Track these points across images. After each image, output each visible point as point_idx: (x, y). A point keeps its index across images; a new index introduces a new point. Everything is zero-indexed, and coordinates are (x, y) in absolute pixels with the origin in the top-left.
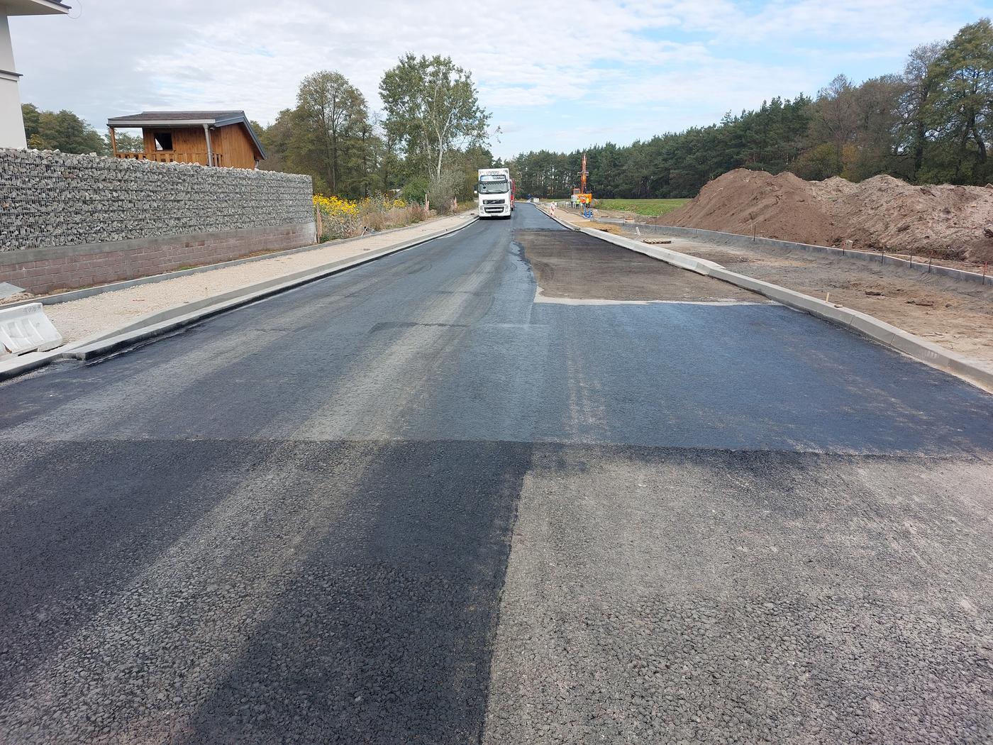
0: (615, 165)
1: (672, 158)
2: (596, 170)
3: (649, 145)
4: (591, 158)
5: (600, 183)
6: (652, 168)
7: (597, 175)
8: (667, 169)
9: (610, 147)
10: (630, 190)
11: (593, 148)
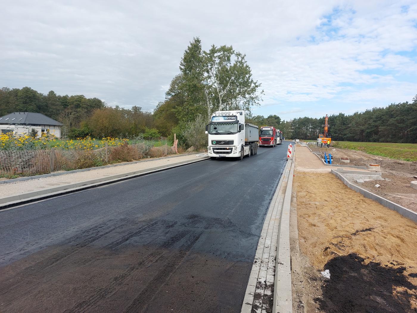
0: (344, 124)
1: (380, 120)
2: (333, 126)
3: (364, 114)
4: (331, 121)
5: (335, 133)
6: (366, 126)
7: (334, 129)
8: (377, 126)
9: (341, 115)
10: (353, 137)
11: (332, 116)
